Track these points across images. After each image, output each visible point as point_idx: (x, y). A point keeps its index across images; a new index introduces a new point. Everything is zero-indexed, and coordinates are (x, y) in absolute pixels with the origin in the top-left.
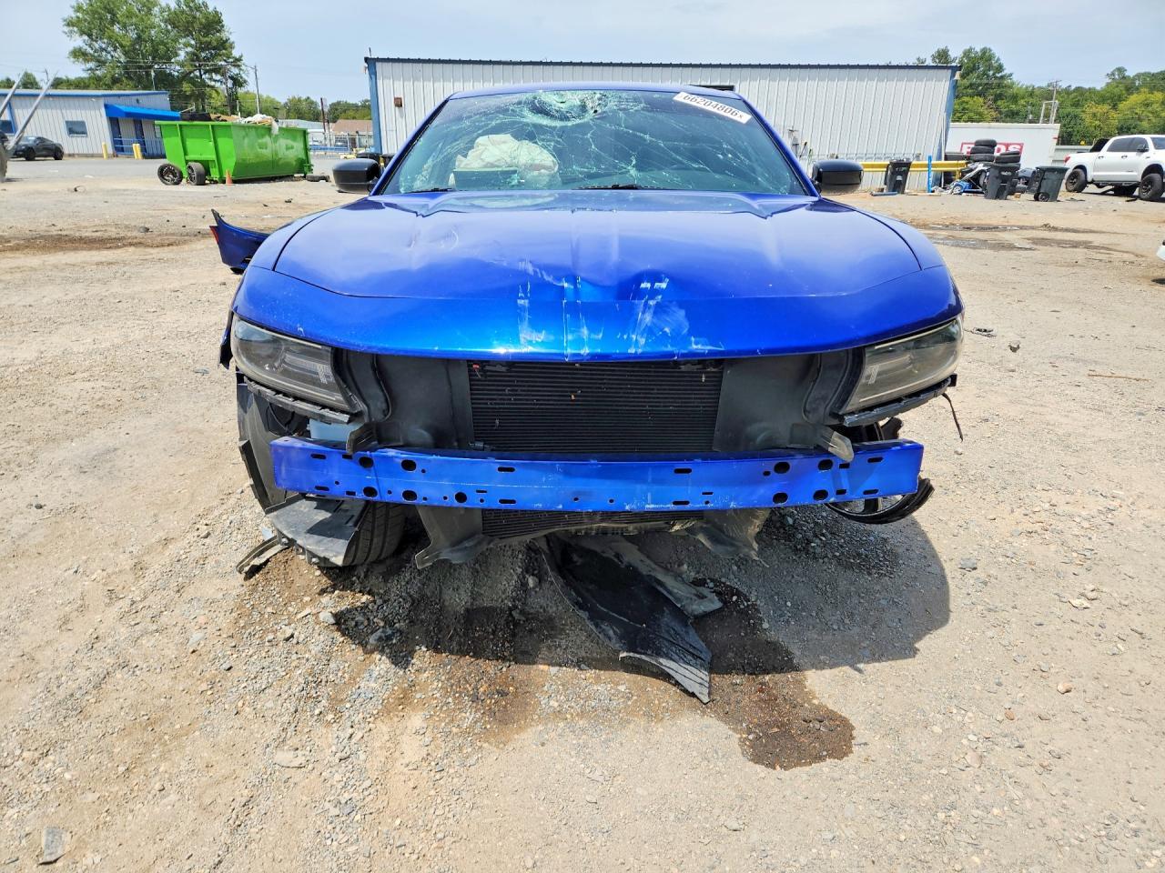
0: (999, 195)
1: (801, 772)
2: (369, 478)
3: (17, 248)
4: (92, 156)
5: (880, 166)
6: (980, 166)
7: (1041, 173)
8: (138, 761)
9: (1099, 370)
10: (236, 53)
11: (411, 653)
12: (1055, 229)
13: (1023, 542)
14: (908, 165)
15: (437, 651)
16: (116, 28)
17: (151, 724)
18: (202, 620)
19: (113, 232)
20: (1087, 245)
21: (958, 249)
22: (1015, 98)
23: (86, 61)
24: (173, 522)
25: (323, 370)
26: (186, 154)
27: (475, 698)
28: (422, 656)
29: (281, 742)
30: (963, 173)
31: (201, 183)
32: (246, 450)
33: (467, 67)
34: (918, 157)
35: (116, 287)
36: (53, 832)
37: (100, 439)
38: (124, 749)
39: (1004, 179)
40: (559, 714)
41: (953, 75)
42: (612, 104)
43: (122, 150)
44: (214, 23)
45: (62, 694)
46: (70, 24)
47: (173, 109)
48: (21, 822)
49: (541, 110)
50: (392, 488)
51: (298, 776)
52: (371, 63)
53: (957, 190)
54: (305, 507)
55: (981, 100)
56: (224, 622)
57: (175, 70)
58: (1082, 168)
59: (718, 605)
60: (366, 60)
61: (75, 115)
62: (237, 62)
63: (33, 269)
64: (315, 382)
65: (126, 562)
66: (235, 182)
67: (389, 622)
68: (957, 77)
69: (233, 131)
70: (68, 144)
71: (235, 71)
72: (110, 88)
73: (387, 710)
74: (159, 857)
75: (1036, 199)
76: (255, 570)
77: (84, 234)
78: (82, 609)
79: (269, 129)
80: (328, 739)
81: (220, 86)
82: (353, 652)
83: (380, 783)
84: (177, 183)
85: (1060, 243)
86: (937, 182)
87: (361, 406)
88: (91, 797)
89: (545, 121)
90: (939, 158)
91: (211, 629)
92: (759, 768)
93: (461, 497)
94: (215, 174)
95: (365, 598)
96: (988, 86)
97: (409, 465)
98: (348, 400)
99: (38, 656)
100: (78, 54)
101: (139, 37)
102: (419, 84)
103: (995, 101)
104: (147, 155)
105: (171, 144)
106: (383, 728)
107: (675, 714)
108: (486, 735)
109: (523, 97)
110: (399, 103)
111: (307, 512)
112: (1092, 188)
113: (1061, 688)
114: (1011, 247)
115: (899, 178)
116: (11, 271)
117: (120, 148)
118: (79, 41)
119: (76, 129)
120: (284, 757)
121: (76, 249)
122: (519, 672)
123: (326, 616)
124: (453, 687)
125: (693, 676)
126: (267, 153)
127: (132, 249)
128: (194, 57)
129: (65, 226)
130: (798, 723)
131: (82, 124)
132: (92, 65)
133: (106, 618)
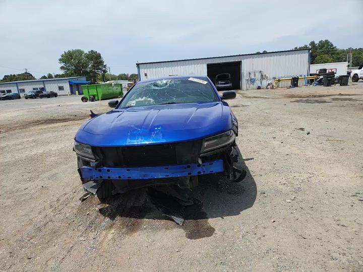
0: (328, 85)
1: (198, 240)
2: (101, 174)
3: (42, 123)
4: (65, 95)
5: (290, 79)
6: (321, 77)
7: (341, 77)
8: (51, 240)
9: (330, 139)
10: (104, 64)
11: (115, 217)
12: (343, 95)
13: (281, 187)
14: (298, 78)
15: (122, 217)
16: (72, 60)
17: (55, 232)
18: (70, 211)
19: (67, 117)
20: (350, 100)
21: (307, 104)
22: (338, 54)
23: (64, 70)
24: (68, 190)
25: (90, 151)
26: (89, 93)
27: (127, 226)
28: (118, 218)
29: (81, 236)
30: (316, 79)
31: (93, 101)
32: (79, 170)
33: (164, 63)
34: (301, 76)
35: (65, 132)
36: (31, 253)
37: (55, 171)
38: (48, 238)
39: (329, 80)
40: (145, 229)
41: (309, 51)
42: (173, 83)
43: (73, 93)
44: (99, 56)
45: (37, 227)
46: (60, 60)
47: (87, 81)
48: (25, 251)
49: (156, 85)
50: (106, 176)
51: (83, 242)
52: (138, 65)
53: (315, 85)
54: (91, 182)
55: (327, 55)
56: (75, 211)
57: (88, 70)
58: (356, 74)
59: (193, 204)
60: (137, 64)
61: (61, 85)
62: (105, 66)
63: (45, 129)
64: (89, 154)
65: (55, 199)
66: (102, 100)
67: (112, 210)
68: (310, 52)
69: (102, 86)
70: (59, 92)
71: (104, 69)
72: (71, 76)
73: (106, 229)
74: (52, 257)
75: (341, 85)
76: (84, 200)
77: (60, 118)
78: (44, 209)
79: (111, 84)
80: (92, 235)
81: (100, 73)
82: (102, 217)
83: (101, 244)
84: (86, 101)
85: (342, 100)
86: (308, 83)
87: (98, 158)
88: (40, 247)
89: (156, 88)
90: (308, 76)
91: (72, 213)
92: (189, 240)
93: (120, 177)
94: (96, 98)
95: (107, 205)
96: (328, 51)
97: (108, 170)
98: (95, 157)
99: (33, 220)
100: (62, 68)
101: (78, 62)
102: (151, 69)
103: (332, 55)
104: (80, 94)
105: (85, 91)
106: (104, 233)
107: (172, 228)
108: (127, 234)
109: (152, 82)
110: (146, 75)
111: (92, 183)
112: (361, 80)
113: (272, 221)
114: (325, 102)
115: (296, 82)
116: (40, 129)
117: (72, 93)
118: (63, 65)
119: (61, 88)
120: (82, 239)
121: (56, 123)
122: (139, 220)
123: (97, 209)
124: (123, 224)
125: (179, 220)
126: (111, 91)
127: (71, 122)
128: (93, 66)
129: (55, 116)
130: (202, 230)
131: (63, 87)
132: (66, 70)
133: (49, 211)
